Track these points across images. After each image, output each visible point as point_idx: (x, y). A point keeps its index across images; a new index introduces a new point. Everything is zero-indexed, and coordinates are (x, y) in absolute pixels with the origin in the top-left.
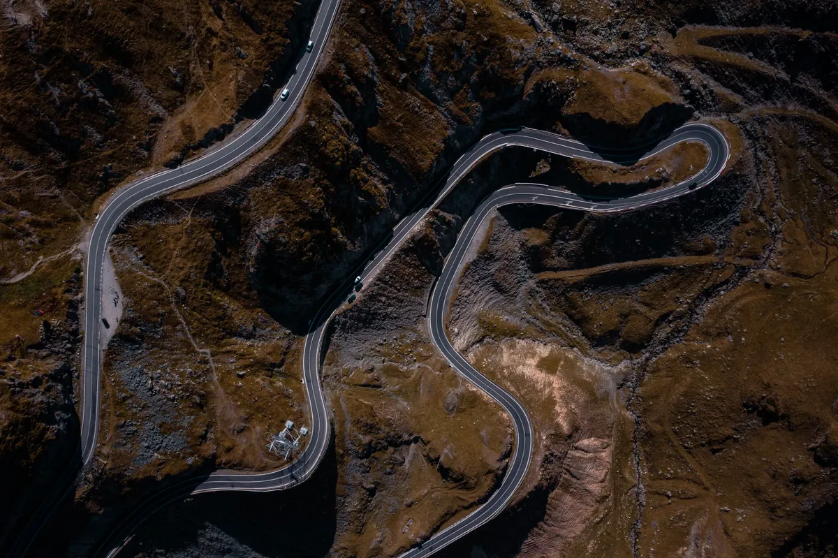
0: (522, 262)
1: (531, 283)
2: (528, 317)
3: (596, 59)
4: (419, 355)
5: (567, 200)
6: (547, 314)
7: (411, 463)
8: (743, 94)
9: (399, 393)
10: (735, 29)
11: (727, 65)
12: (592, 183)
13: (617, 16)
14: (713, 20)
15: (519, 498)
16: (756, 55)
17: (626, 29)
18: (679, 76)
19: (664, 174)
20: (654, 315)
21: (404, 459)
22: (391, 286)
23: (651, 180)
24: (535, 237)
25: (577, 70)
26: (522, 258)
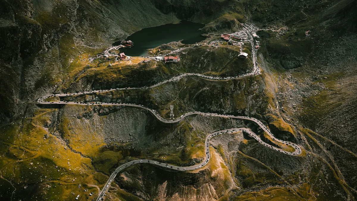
0: (238, 146)
1: (236, 152)
2: (228, 157)
3: (284, 119)
4: (202, 137)
5: (258, 138)
6: (232, 161)
7: (179, 149)
8: (312, 149)
9: (192, 136)
10: (318, 134)
11: (312, 140)
12: (265, 137)
13: (293, 116)
14: (314, 130)
15: (188, 172)
16: (320, 142)
17: (293, 119)
18: (299, 134)
19: (281, 147)
20: (256, 180)
21: (179, 147)
22: (211, 120)
23: (277, 145)
24: (245, 141)
25: (278, 118)
26: (238, 145)
